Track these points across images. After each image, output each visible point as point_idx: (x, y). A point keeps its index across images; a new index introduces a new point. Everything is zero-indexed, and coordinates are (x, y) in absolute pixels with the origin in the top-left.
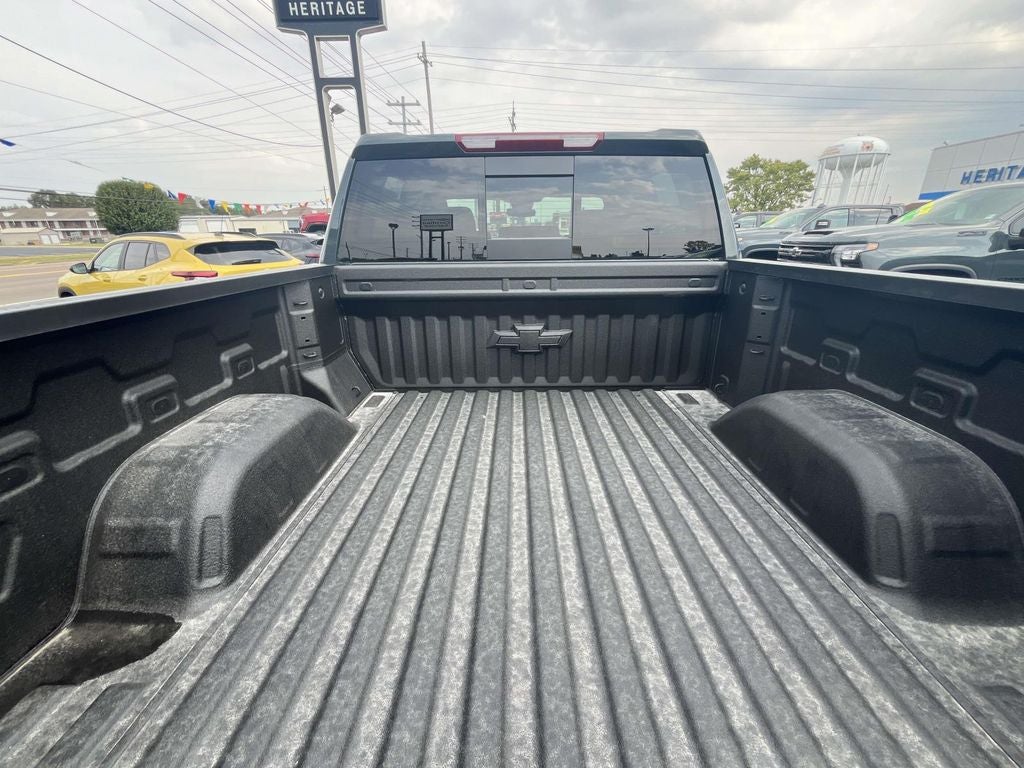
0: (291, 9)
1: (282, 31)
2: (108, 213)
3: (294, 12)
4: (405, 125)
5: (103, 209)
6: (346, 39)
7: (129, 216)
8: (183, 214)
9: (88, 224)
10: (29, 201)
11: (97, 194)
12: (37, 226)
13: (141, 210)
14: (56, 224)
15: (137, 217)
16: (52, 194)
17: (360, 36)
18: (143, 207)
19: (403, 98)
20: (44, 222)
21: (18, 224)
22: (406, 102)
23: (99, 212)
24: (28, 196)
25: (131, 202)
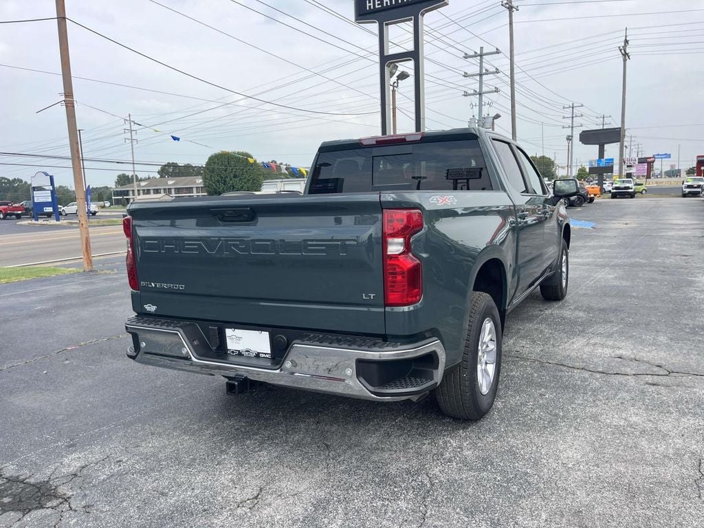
0: (368, 5)
1: (359, 23)
2: (211, 180)
3: (370, 6)
4: (481, 75)
5: (208, 176)
6: (410, 20)
7: (225, 181)
8: (266, 178)
9: (195, 190)
10: (159, 172)
11: (208, 164)
12: (160, 193)
13: (235, 176)
14: (173, 190)
15: (231, 183)
16: (175, 165)
17: (423, 15)
18: (237, 173)
19: (482, 48)
20: (165, 189)
21: (148, 192)
22: (484, 52)
23: (205, 179)
24: (159, 168)
25: (229, 169)
